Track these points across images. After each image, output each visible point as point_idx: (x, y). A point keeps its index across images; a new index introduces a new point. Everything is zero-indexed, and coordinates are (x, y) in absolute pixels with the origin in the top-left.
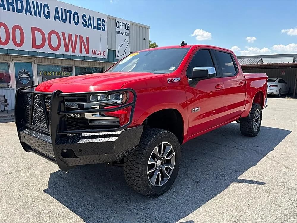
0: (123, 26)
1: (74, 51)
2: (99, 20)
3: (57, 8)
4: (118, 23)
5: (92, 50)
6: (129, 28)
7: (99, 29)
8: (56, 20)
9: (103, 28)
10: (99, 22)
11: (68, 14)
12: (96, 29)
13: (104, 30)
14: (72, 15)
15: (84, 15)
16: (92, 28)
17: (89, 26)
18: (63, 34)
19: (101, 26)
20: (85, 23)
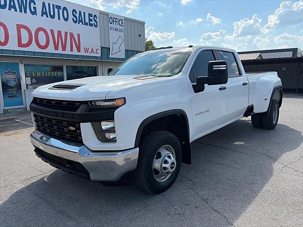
0: (116, 22)
1: (64, 49)
2: (90, 15)
3: (44, 3)
4: (111, 19)
5: (84, 48)
6: (123, 24)
7: (91, 25)
9: (96, 24)
10: (91, 18)
11: (56, 10)
12: (88, 25)
13: (96, 26)
15: (74, 11)
16: (83, 24)
17: (80, 23)
18: (52, 31)
19: (94, 22)
20: (75, 20)
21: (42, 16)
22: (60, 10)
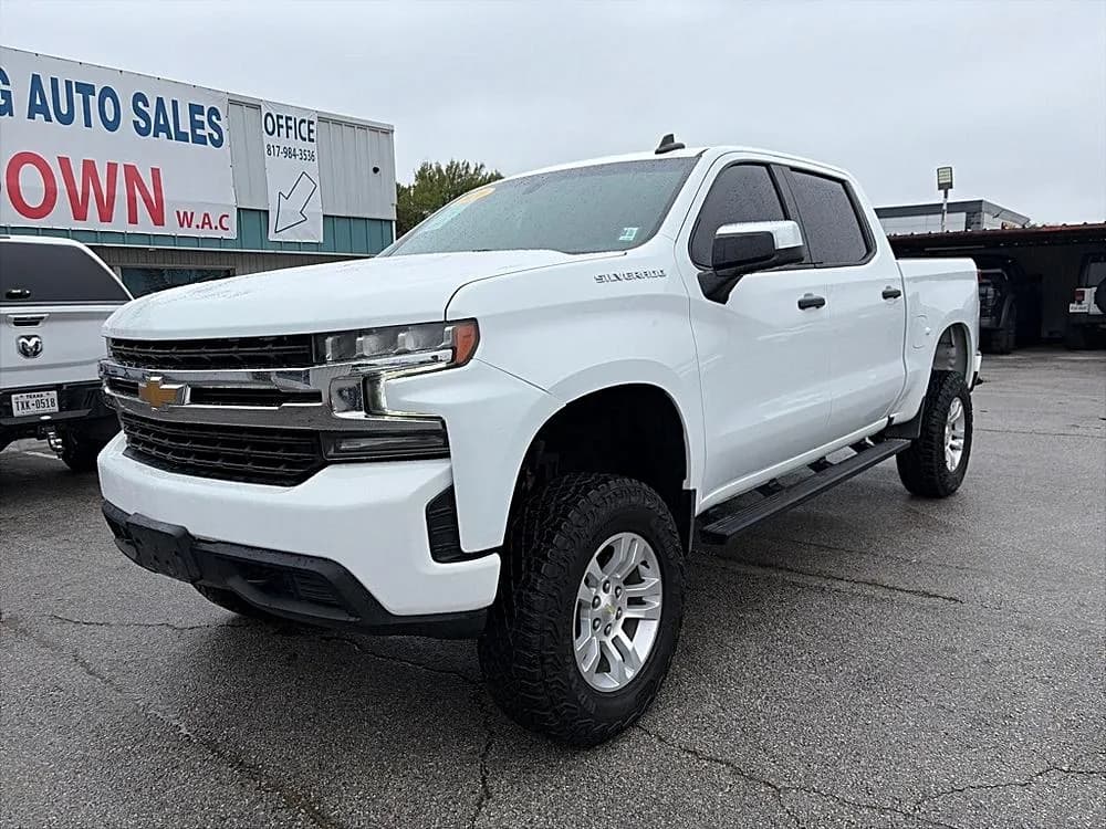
0: (289, 128)
1: (106, 216)
2: (195, 109)
3: (36, 79)
4: (269, 118)
5: (178, 212)
6: (312, 136)
7: (201, 140)
8: (34, 118)
9: (216, 136)
10: (197, 117)
11: (78, 98)
12: (188, 141)
13: (218, 144)
14: (94, 100)
15: (139, 97)
16: (170, 137)
17: (160, 134)
18: (64, 162)
19: (208, 130)
20: (143, 124)
21: (31, 116)
22: (91, 97)
